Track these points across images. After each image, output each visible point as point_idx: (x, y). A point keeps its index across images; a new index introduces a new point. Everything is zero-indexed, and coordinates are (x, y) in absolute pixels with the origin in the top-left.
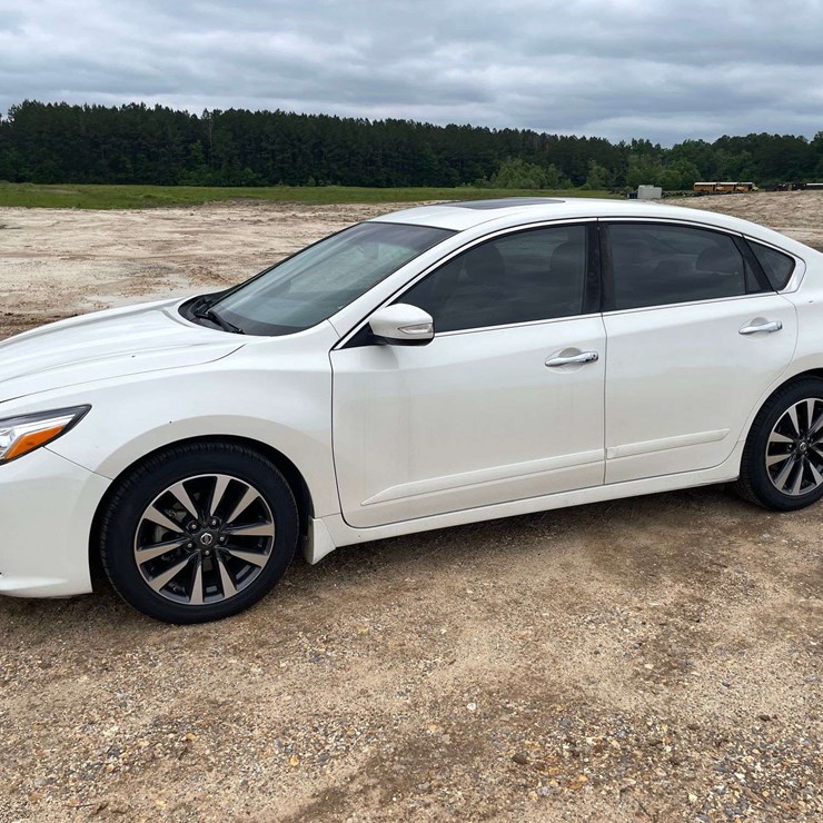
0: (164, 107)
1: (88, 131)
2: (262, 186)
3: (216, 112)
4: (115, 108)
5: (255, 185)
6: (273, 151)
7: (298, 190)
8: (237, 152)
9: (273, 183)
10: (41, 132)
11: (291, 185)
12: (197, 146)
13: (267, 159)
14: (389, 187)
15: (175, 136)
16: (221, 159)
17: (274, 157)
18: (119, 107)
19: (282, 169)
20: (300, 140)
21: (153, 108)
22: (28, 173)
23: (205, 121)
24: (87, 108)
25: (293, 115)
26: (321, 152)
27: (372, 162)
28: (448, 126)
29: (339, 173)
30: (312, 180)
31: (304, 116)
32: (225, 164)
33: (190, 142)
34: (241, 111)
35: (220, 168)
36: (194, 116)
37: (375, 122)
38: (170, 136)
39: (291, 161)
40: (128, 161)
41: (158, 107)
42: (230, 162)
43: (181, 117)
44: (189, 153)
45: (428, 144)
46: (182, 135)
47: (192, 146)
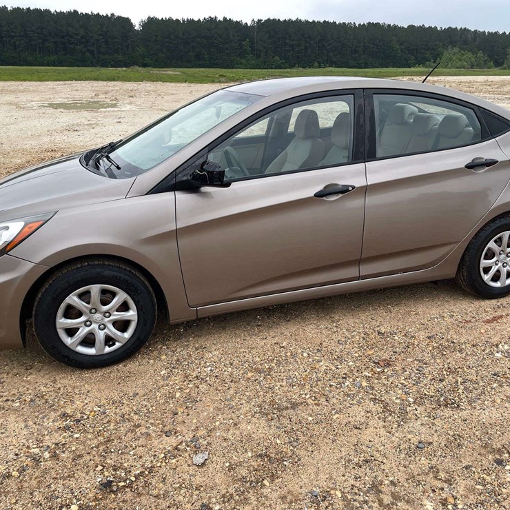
0: (228, 19)
1: (183, 35)
2: (285, 68)
3: (259, 21)
4: (199, 20)
5: (281, 68)
6: (293, 45)
7: (308, 70)
8: (271, 46)
9: (292, 66)
10: (157, 36)
11: (303, 67)
12: (246, 43)
13: (289, 50)
14: (365, 68)
15: (234, 36)
16: (261, 51)
17: (293, 50)
18: (202, 19)
19: (298, 57)
20: (310, 38)
21: (222, 19)
22: (148, 61)
23: (252, 27)
24: (183, 21)
25: (307, 22)
26: (323, 45)
27: (356, 52)
28: (409, 26)
29: (334, 59)
30: (316, 64)
31: (313, 22)
32: (263, 54)
33: (242, 41)
34: (274, 20)
35: (260, 56)
36: (246, 24)
37: (360, 25)
38: (231, 36)
39: (304, 51)
40: (206, 53)
41: (225, 19)
42: (266, 53)
43: (238, 25)
44: (241, 48)
45: (394, 38)
46: (238, 36)
47: (244, 43)
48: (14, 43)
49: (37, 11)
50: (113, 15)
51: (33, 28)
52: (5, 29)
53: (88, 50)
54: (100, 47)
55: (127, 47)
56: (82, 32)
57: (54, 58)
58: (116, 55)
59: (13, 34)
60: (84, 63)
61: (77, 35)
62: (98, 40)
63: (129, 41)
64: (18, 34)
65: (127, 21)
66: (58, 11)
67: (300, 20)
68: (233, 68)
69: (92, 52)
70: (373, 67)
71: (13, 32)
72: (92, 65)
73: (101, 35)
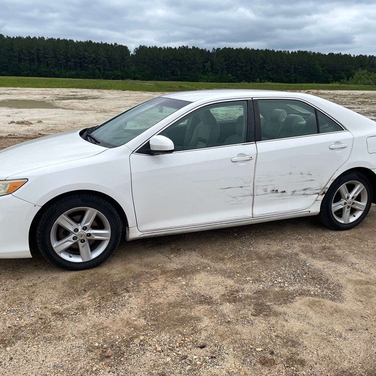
0: (196, 47)
1: (163, 58)
2: (235, 82)
3: (218, 49)
4: (176, 48)
5: (232, 82)
6: (242, 66)
7: (251, 84)
8: (225, 67)
9: (240, 81)
10: (145, 59)
11: (248, 82)
12: (209, 64)
13: (239, 70)
14: (295, 83)
15: (199, 60)
16: (218, 70)
17: (242, 69)
18: (177, 47)
19: (245, 74)
20: (254, 61)
21: (191, 48)
22: (138, 75)
23: (213, 53)
24: (164, 48)
25: (253, 50)
26: (264, 67)
27: (288, 71)
28: (330, 54)
29: (271, 76)
30: (258, 80)
31: (258, 50)
32: (219, 72)
33: (205, 63)
34: (229, 48)
35: (217, 73)
36: (209, 51)
37: (292, 52)
38: (197, 60)
39: (249, 71)
40: (179, 71)
41: (193, 47)
42: (222, 71)
43: (203, 52)
44: (205, 67)
45: (318, 62)
46: (202, 59)
47: (206, 64)
48: (47, 62)
49: (65, 41)
50: (116, 44)
51: (61, 52)
52: (42, 52)
53: (97, 68)
54: (106, 66)
55: (124, 66)
56: (93, 55)
57: (74, 72)
58: (116, 71)
59: (47, 56)
60: (94, 76)
61: (90, 57)
62: (104, 61)
63: (125, 62)
64: (50, 56)
65: (125, 48)
66: (79, 41)
67: (248, 49)
68: (197, 81)
69: (100, 69)
70: (300, 83)
71: (47, 54)
72: (99, 78)
73: (106, 57)
